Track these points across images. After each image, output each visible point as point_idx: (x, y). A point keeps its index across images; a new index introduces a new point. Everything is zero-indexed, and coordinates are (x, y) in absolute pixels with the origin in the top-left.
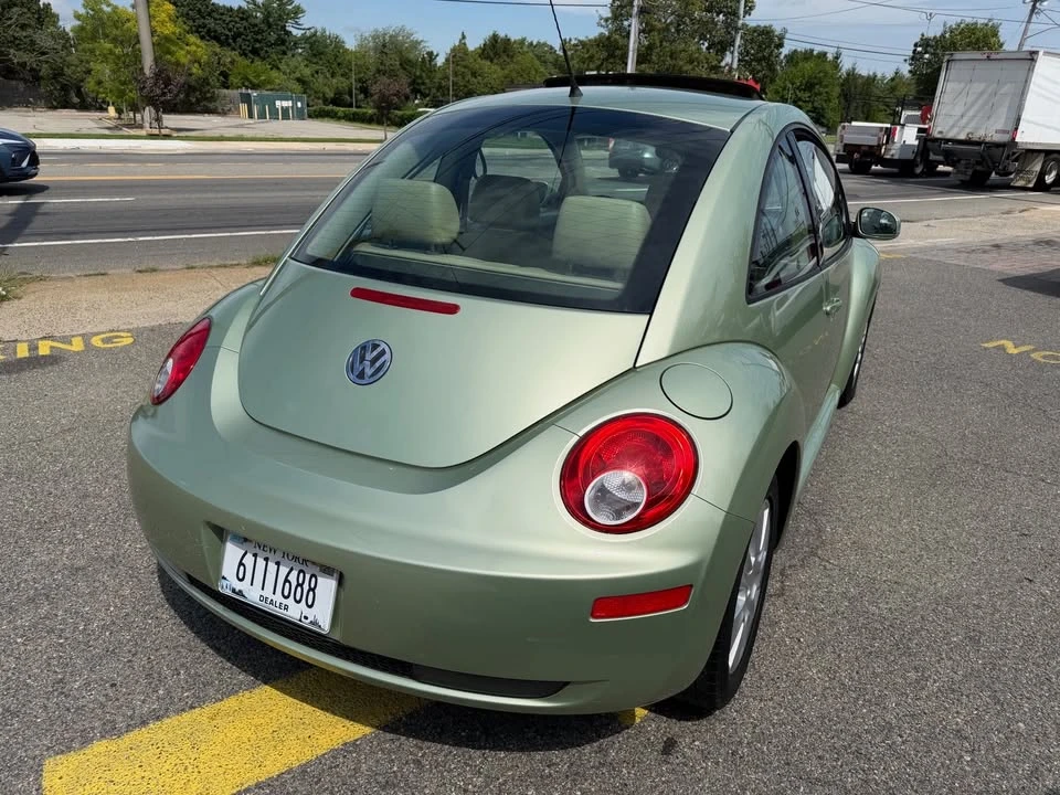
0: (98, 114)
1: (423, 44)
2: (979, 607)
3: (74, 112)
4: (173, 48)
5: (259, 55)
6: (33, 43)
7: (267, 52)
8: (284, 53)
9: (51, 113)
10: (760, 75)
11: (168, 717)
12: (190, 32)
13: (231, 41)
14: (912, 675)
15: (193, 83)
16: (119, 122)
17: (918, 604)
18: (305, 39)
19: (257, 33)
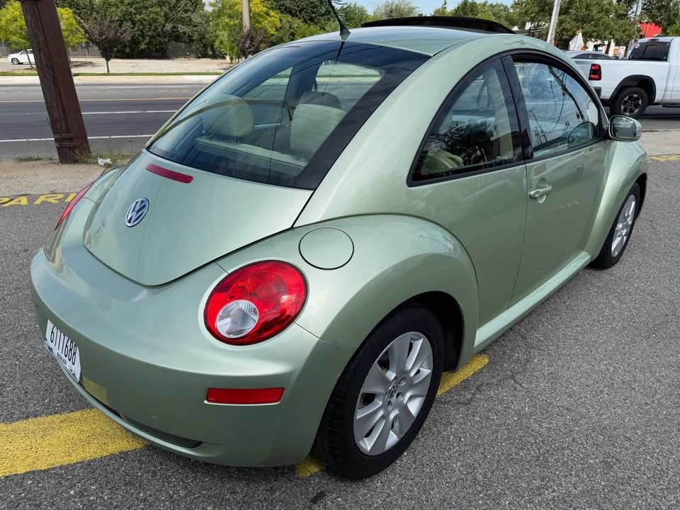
0: (222, 61)
1: (417, 9)
2: (629, 439)
3: (209, 60)
4: (261, 20)
5: (313, 21)
6: (190, 20)
7: (319, 19)
8: (329, 20)
9: (197, 61)
10: (659, 19)
11: (41, 416)
12: (273, 9)
13: (298, 13)
14: (537, 483)
15: (274, 41)
16: (231, 65)
17: (576, 428)
18: (343, 10)
19: (314, 8)
